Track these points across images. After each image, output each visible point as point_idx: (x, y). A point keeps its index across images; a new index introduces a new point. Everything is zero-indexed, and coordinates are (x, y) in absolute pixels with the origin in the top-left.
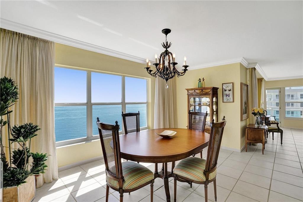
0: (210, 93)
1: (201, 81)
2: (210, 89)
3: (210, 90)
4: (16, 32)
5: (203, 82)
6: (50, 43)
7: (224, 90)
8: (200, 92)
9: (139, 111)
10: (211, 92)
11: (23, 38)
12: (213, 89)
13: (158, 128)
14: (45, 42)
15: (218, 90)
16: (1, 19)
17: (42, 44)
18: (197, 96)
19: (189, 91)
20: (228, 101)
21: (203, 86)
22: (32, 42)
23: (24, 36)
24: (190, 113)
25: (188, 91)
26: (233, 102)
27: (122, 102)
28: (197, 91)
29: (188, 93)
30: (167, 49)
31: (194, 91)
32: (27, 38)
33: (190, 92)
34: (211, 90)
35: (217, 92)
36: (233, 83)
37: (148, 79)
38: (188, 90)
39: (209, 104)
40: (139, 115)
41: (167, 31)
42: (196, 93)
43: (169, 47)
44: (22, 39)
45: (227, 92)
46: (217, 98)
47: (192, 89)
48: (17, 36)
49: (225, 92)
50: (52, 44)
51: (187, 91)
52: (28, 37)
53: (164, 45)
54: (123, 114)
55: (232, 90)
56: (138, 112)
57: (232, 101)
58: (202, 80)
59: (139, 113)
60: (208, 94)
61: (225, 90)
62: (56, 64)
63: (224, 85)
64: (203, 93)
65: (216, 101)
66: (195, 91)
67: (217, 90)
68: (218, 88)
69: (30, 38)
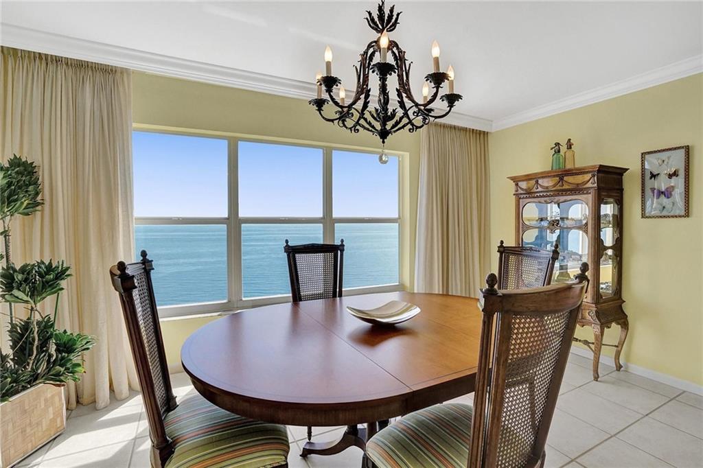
0: (589, 185)
1: (559, 151)
2: (588, 172)
3: (590, 175)
4: (40, 54)
5: (569, 154)
6: (118, 74)
7: (648, 176)
8: (554, 186)
9: (342, 241)
10: (592, 184)
11: (55, 67)
12: (599, 171)
13: (424, 292)
14: (107, 71)
15: (623, 177)
16: (3, 24)
17: (99, 77)
18: (545, 196)
19: (520, 184)
20: (665, 213)
21: (569, 166)
22: (76, 74)
23: (57, 60)
24: (502, 249)
25: (517, 185)
26: (687, 214)
27: (324, 218)
28: (546, 183)
29: (517, 191)
31: (534, 182)
32: (64, 66)
33: (523, 185)
34: (594, 176)
35: (620, 182)
36: (687, 149)
37: (403, 156)
38: (516, 180)
39: (584, 222)
40: (342, 251)
42: (540, 189)
44: (51, 67)
45: (662, 183)
46: (620, 202)
47: (528, 178)
48: (41, 63)
49: (650, 183)
50: (125, 75)
51: (513, 184)
52: (67, 64)
54: (287, 245)
55: (682, 173)
56: (340, 243)
57: (683, 213)
58: (563, 149)
59: (342, 245)
60: (582, 190)
61: (653, 176)
62: (135, 125)
63: (647, 156)
64: (566, 187)
65: (616, 213)
66: (537, 182)
67: (621, 175)
68: (627, 170)
69: (71, 65)
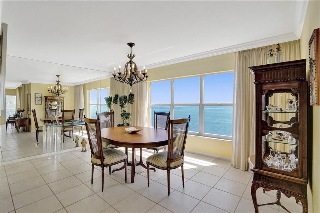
30: (131, 59)
41: (131, 45)
43: (133, 58)
53: (129, 56)
